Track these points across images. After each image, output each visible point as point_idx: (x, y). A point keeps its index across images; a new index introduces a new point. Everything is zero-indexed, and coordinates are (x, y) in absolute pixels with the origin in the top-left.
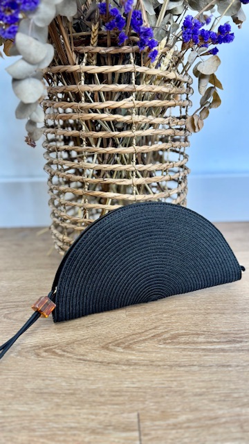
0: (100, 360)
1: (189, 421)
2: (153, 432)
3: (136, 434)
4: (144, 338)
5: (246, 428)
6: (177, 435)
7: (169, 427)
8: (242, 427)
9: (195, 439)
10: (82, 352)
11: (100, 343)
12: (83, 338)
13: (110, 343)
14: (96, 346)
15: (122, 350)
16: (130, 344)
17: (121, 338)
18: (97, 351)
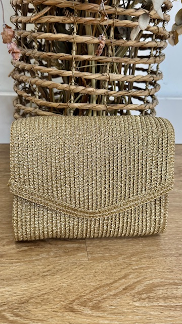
4: (113, 292)
11: (61, 301)
12: (39, 294)
13: (74, 300)
14: (56, 306)
15: (90, 312)
16: (99, 301)
17: (87, 292)
18: (59, 314)
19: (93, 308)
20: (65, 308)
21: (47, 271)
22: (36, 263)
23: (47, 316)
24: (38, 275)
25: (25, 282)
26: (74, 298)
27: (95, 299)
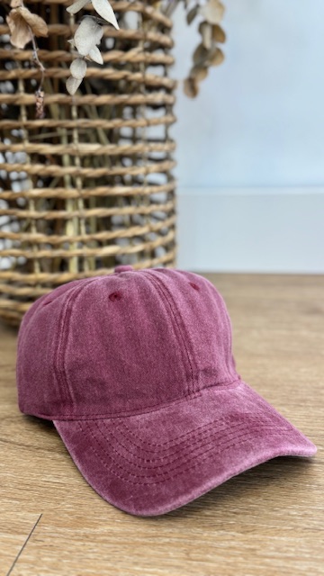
1: (111, 534)
2: (49, 539)
3: (24, 538)
5: (192, 555)
6: (82, 548)
7: (76, 538)
8: (188, 554)
9: (106, 557)
10: (8, 431)
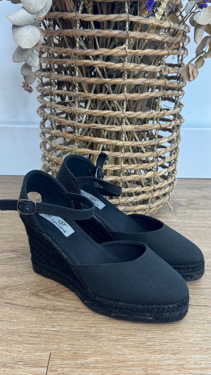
0: (27, 305)
3: (44, 370)
7: (76, 366)
11: (31, 290)
12: (16, 284)
13: (41, 290)
14: (26, 292)
15: (50, 297)
16: (61, 292)
17: (53, 286)
18: (26, 297)
19: (54, 295)
20: (33, 293)
21: (27, 271)
22: (20, 265)
23: (16, 297)
24: (19, 273)
25: (7, 277)
26: (42, 288)
27: (58, 290)
